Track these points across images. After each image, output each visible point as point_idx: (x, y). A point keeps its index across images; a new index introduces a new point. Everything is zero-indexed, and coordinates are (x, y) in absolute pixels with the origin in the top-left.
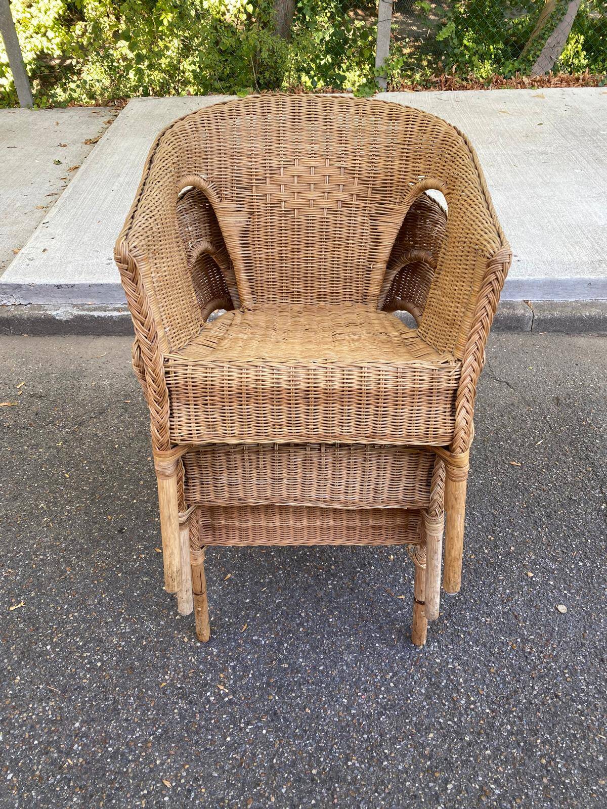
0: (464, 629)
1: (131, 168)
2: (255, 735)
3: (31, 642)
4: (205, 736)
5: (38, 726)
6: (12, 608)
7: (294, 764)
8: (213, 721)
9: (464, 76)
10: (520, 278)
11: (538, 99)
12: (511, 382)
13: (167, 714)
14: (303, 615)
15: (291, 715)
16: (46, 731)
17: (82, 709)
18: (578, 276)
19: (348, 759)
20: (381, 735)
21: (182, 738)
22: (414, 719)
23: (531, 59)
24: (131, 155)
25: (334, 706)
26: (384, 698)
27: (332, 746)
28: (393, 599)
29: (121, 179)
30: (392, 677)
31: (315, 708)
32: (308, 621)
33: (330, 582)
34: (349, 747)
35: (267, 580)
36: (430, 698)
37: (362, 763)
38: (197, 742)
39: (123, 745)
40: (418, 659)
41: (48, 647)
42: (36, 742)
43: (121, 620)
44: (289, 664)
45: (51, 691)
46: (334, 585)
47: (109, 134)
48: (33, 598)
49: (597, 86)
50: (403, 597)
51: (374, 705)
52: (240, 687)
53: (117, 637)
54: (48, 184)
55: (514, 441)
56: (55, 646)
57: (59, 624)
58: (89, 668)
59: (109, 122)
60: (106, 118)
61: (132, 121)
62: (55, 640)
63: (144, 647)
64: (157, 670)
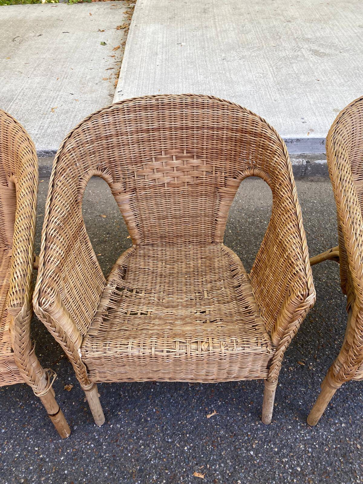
1: (163, 47)
3: (236, 449)
6: (209, 416)
24: (158, 38)
29: (160, 56)
41: (252, 453)
43: (299, 428)
47: (135, 22)
48: (221, 406)
53: (303, 444)
54: (103, 61)
56: (257, 452)
57: (250, 431)
58: (292, 473)
59: (127, 13)
60: (124, 10)
61: (147, 12)
62: (254, 446)
63: (328, 453)
64: (347, 475)
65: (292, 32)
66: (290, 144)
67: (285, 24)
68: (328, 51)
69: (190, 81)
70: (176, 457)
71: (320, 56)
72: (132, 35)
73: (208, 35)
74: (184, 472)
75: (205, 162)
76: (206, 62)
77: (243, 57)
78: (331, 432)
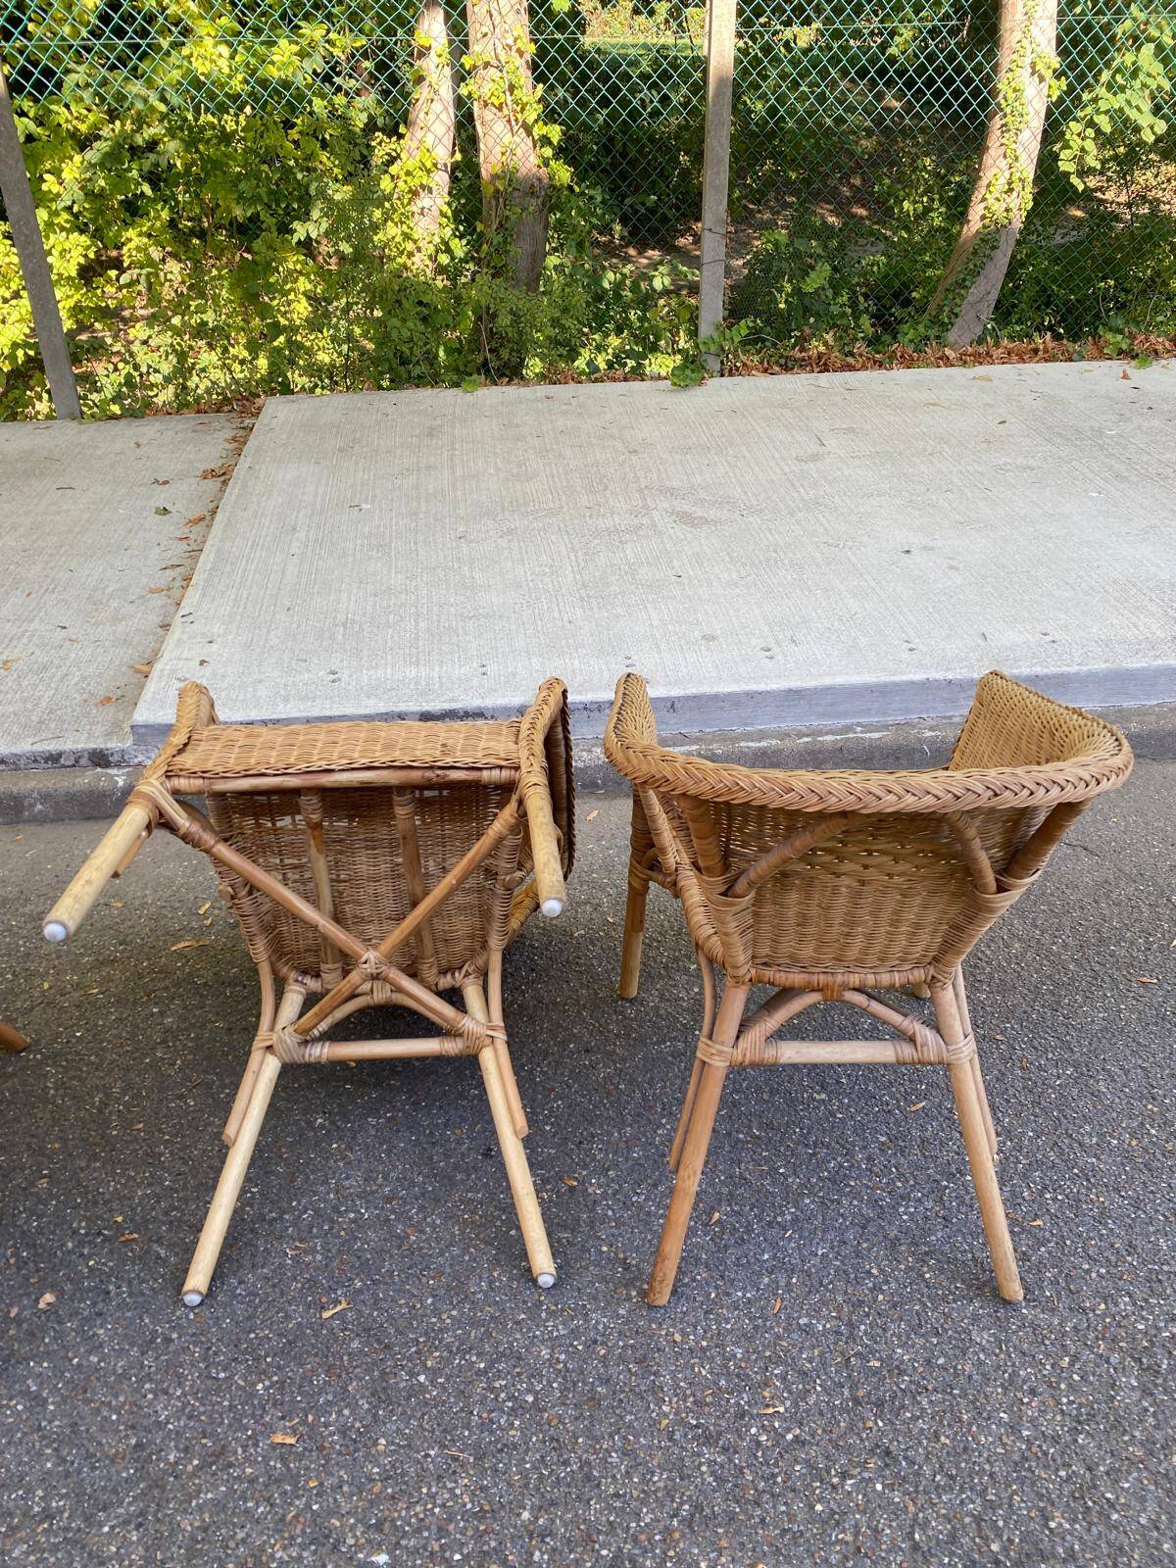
0: (1165, 1268)
1: (312, 515)
2: (864, 1495)
3: (383, 1373)
4: (774, 1507)
5: (451, 1527)
6: (326, 1315)
7: (953, 1538)
8: (779, 1479)
9: (847, 349)
10: (1065, 669)
11: (983, 383)
12: (1090, 846)
13: (689, 1477)
14: (875, 1271)
15: (917, 1451)
16: (470, 1533)
17: (526, 1486)
18: (1160, 662)
19: (1046, 1519)
20: (1089, 1469)
21: (732, 1518)
22: (1137, 1434)
23: (946, 320)
24: (303, 494)
25: (988, 1427)
26: (1071, 1403)
27: (1011, 1498)
28: (1022, 1227)
29: (302, 535)
30: (1072, 1364)
31: (956, 1433)
32: (887, 1282)
33: (902, 1209)
34: (1041, 1497)
35: (789, 1217)
36: (1151, 1394)
37: (1075, 1521)
38: (763, 1520)
39: (625, 1542)
40: (1105, 1327)
41: (422, 1378)
42: (457, 1557)
43: (543, 1315)
44: (880, 1359)
45: (455, 1459)
46: (912, 1214)
47: (249, 460)
48: (360, 1291)
49: (1071, 360)
50: (1039, 1222)
51: (1059, 1418)
52: (806, 1411)
53: (547, 1347)
54: (157, 550)
55: (1132, 943)
56: (433, 1373)
57: (426, 1334)
58: (512, 1409)
59: (234, 439)
60: (228, 434)
61: (284, 436)
62: (429, 1364)
63: (604, 1360)
64: (642, 1398)
65: (636, 476)
66: (596, 714)
67: (621, 458)
68: (713, 514)
69: (370, 587)
70: (231, 1407)
71: (694, 526)
72: (236, 491)
73: (431, 486)
74: (250, 1437)
76: (416, 543)
77: (510, 532)
78: (618, 1316)
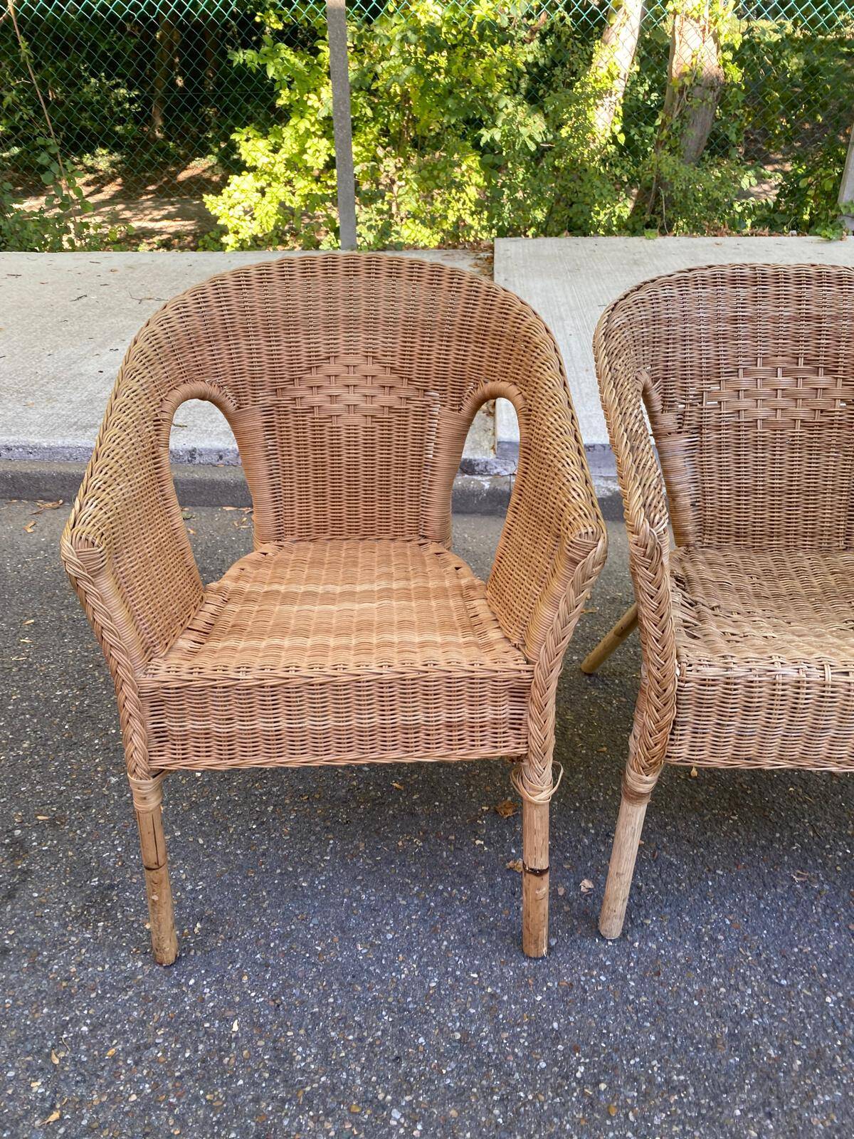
29: (570, 323)
59: (481, 265)
75: (840, 382)
